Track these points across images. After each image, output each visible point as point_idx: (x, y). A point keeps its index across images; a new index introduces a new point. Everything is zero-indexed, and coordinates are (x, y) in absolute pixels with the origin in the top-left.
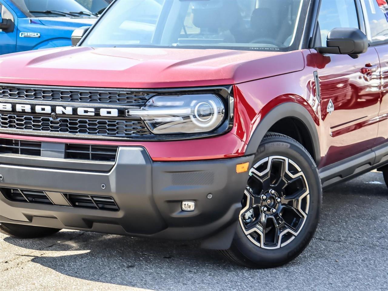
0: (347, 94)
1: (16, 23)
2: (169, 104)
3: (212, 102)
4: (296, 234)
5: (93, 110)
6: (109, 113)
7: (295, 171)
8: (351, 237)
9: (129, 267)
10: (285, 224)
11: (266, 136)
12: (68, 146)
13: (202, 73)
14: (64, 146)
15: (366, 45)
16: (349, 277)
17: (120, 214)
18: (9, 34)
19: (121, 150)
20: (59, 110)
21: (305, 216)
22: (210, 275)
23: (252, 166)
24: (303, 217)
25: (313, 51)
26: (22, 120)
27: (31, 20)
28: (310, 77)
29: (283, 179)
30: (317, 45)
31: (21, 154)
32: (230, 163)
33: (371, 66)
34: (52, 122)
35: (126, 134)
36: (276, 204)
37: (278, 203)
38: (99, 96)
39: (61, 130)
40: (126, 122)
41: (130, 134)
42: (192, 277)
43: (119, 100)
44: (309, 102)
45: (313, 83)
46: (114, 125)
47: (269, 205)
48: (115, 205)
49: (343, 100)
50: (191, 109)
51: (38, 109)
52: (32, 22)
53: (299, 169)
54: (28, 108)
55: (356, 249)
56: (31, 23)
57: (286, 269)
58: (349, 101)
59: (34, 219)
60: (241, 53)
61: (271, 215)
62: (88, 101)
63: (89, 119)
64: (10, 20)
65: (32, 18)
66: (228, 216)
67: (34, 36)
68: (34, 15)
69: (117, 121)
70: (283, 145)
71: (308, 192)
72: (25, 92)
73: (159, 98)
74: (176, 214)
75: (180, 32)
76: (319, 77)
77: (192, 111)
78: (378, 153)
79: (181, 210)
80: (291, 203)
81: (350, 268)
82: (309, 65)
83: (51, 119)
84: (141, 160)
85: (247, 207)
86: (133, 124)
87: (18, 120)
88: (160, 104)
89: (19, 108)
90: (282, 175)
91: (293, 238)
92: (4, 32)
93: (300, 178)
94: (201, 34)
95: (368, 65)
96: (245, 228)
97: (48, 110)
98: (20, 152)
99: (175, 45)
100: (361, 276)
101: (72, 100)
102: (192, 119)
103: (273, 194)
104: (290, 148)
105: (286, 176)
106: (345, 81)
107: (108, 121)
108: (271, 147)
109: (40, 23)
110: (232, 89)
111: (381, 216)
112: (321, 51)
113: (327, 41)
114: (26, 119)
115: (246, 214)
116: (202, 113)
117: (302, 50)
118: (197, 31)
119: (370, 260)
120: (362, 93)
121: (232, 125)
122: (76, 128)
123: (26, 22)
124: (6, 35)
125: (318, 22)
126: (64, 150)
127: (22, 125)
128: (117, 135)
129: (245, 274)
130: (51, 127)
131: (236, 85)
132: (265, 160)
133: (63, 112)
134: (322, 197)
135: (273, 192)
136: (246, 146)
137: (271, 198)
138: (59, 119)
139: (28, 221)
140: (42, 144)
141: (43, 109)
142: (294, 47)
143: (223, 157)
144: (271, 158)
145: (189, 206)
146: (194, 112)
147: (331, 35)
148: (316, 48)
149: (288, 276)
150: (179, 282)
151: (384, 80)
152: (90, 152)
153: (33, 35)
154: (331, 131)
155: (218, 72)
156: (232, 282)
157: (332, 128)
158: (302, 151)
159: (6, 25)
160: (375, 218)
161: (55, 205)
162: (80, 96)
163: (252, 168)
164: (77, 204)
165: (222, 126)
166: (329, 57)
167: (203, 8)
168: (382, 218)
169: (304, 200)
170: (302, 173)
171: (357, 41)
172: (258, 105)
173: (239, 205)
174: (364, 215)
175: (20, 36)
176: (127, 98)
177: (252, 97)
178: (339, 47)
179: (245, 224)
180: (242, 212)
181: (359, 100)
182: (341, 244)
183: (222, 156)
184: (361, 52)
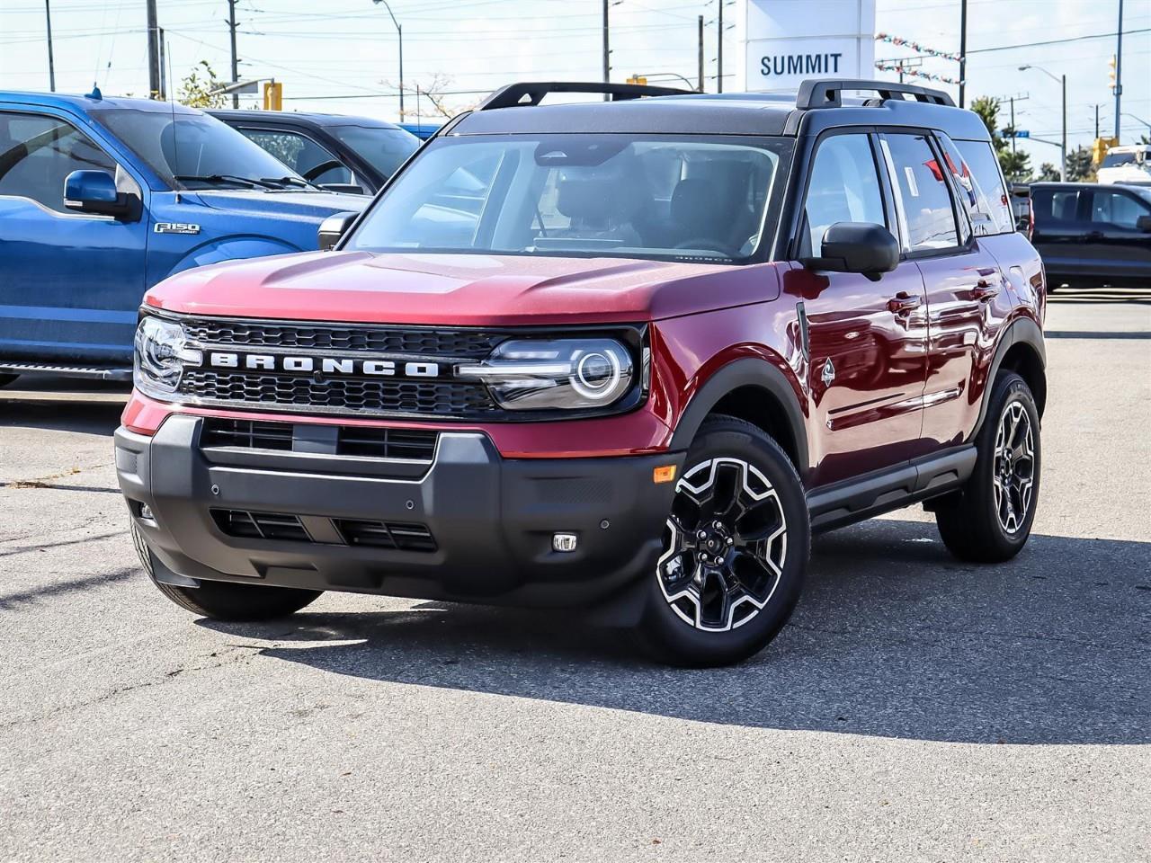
0: (867, 354)
1: (146, 203)
2: (531, 355)
3: (610, 353)
4: (761, 606)
5: (392, 365)
6: (422, 370)
7: (760, 488)
8: (867, 627)
9: (447, 663)
10: (741, 586)
11: (706, 420)
12: (345, 432)
13: (592, 300)
14: (336, 433)
15: (897, 257)
16: (858, 682)
17: (437, 559)
18: (128, 225)
19: (443, 439)
20: (329, 365)
21: (779, 573)
22: (601, 676)
23: (680, 475)
24: (775, 574)
25: (796, 265)
26: (256, 385)
27: (179, 196)
28: (791, 316)
29: (738, 502)
30: (804, 255)
31: (254, 446)
32: (642, 465)
33: (909, 297)
34: (314, 388)
35: (453, 410)
36: (725, 548)
37: (729, 546)
38: (402, 340)
39: (331, 403)
40: (453, 387)
41: (460, 410)
42: (569, 679)
43: (440, 347)
44: (791, 363)
45: (797, 327)
46: (431, 393)
47: (712, 549)
48: (431, 542)
49: (858, 366)
50: (572, 366)
51: (289, 363)
52: (181, 200)
53: (769, 485)
54: (269, 362)
55: (874, 644)
56: (179, 203)
57: (741, 669)
58: (873, 370)
59: (269, 573)
60: (660, 266)
61: (715, 569)
62: (383, 349)
63: (386, 382)
64: (134, 196)
65: (181, 193)
66: (637, 563)
67: (187, 232)
68: (185, 185)
69: (436, 386)
70: (738, 437)
71: (784, 527)
72: (263, 333)
73: (516, 343)
74: (542, 558)
75: (530, 226)
76: (809, 317)
77: (572, 370)
78: (924, 468)
79: (551, 550)
80: (751, 546)
81: (860, 671)
82: (787, 291)
83: (312, 382)
84: (480, 456)
85: (671, 551)
86: (467, 390)
87: (249, 384)
88: (515, 355)
89: (252, 361)
90: (737, 494)
91: (756, 612)
92: (119, 222)
93: (770, 502)
94: (573, 230)
95: (902, 296)
96: (667, 590)
97: (307, 364)
98: (251, 444)
99: (531, 249)
100: (878, 682)
101: (354, 347)
102: (574, 384)
103: (719, 530)
104: (752, 443)
105: (745, 496)
106: (863, 327)
107: (421, 386)
108: (716, 439)
109: (201, 203)
110: (647, 331)
111: (929, 595)
112: (812, 265)
113: (822, 247)
114: (264, 382)
115: (668, 564)
116: (592, 373)
117: (773, 263)
118: (564, 223)
119: (898, 660)
120: (898, 355)
121: (646, 397)
122: (360, 399)
123: (168, 201)
124: (122, 228)
125: (805, 211)
126: (336, 439)
127: (256, 393)
128: (435, 410)
129: (666, 676)
130: (313, 396)
131: (654, 324)
132: (706, 464)
133: (335, 368)
134: (810, 538)
135: (719, 525)
136: (672, 434)
137: (715, 537)
138: (328, 382)
139: (258, 576)
140: (295, 428)
141: (298, 364)
142: (761, 256)
143: (629, 453)
144: (716, 461)
145: (566, 542)
146: (576, 371)
147: (830, 235)
148: (802, 259)
149: (745, 680)
150: (545, 684)
151: (943, 329)
152: (386, 442)
153: (185, 228)
154: (828, 417)
155: (622, 298)
156: (641, 685)
157: (831, 412)
158: (774, 449)
159: (126, 206)
160: (916, 598)
161: (315, 542)
162: (367, 339)
163: (682, 480)
164: (356, 540)
165: (629, 396)
166: (826, 277)
167: (584, 180)
168: (929, 598)
169: (777, 542)
170: (773, 492)
171: (880, 248)
172: (692, 362)
173: (659, 543)
174: (896, 592)
175: (156, 230)
176: (456, 343)
177: (680, 346)
178: (844, 258)
179: (667, 584)
180: (661, 559)
181: (892, 370)
182: (846, 637)
183: (626, 451)
184: (887, 269)
